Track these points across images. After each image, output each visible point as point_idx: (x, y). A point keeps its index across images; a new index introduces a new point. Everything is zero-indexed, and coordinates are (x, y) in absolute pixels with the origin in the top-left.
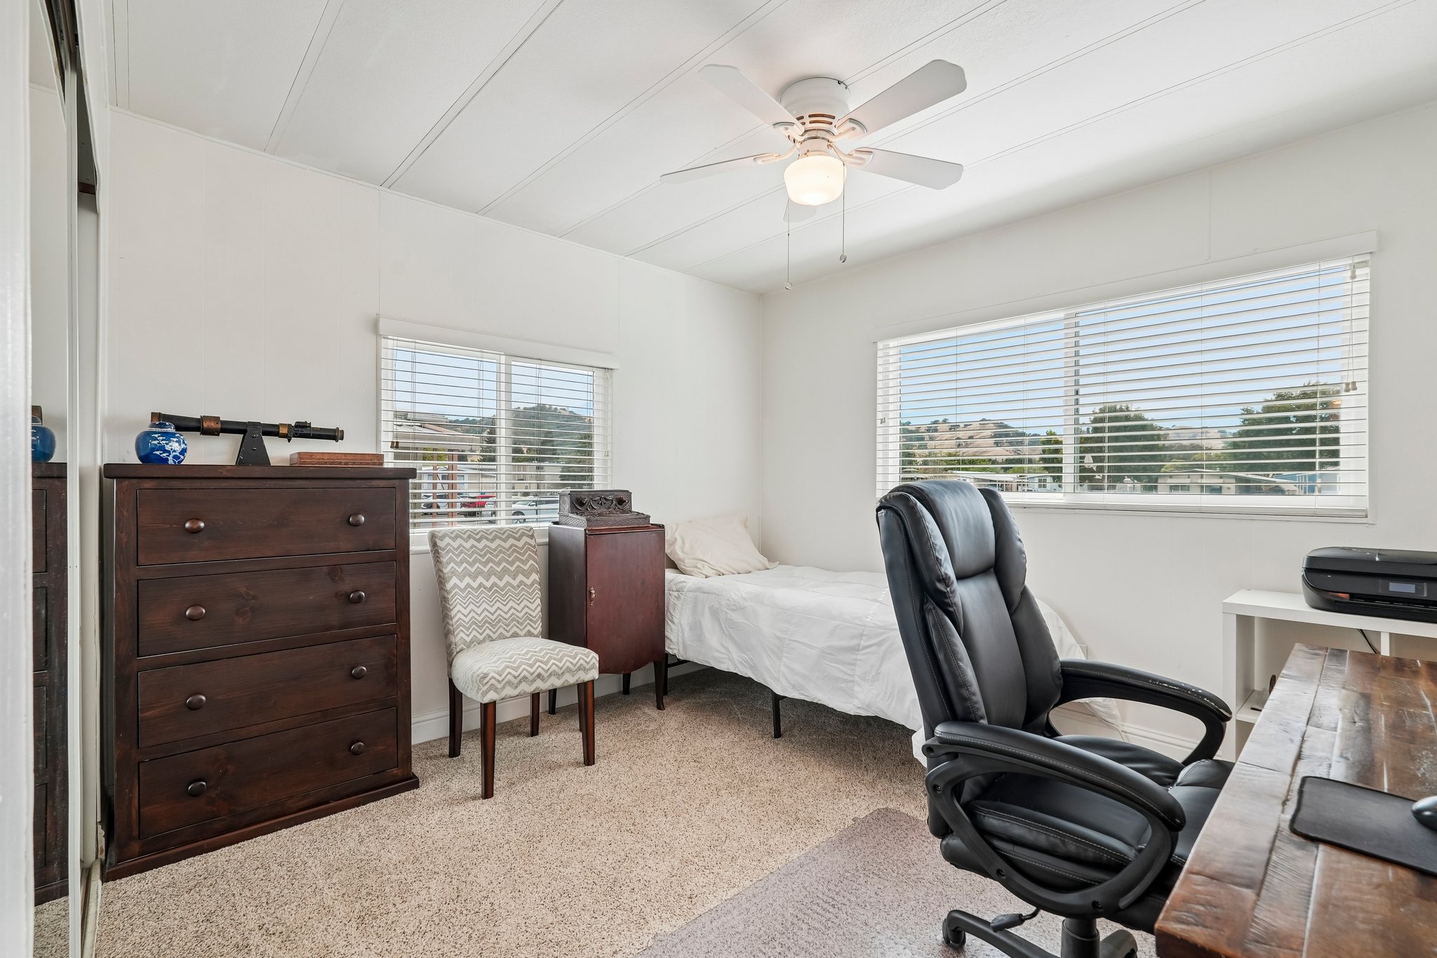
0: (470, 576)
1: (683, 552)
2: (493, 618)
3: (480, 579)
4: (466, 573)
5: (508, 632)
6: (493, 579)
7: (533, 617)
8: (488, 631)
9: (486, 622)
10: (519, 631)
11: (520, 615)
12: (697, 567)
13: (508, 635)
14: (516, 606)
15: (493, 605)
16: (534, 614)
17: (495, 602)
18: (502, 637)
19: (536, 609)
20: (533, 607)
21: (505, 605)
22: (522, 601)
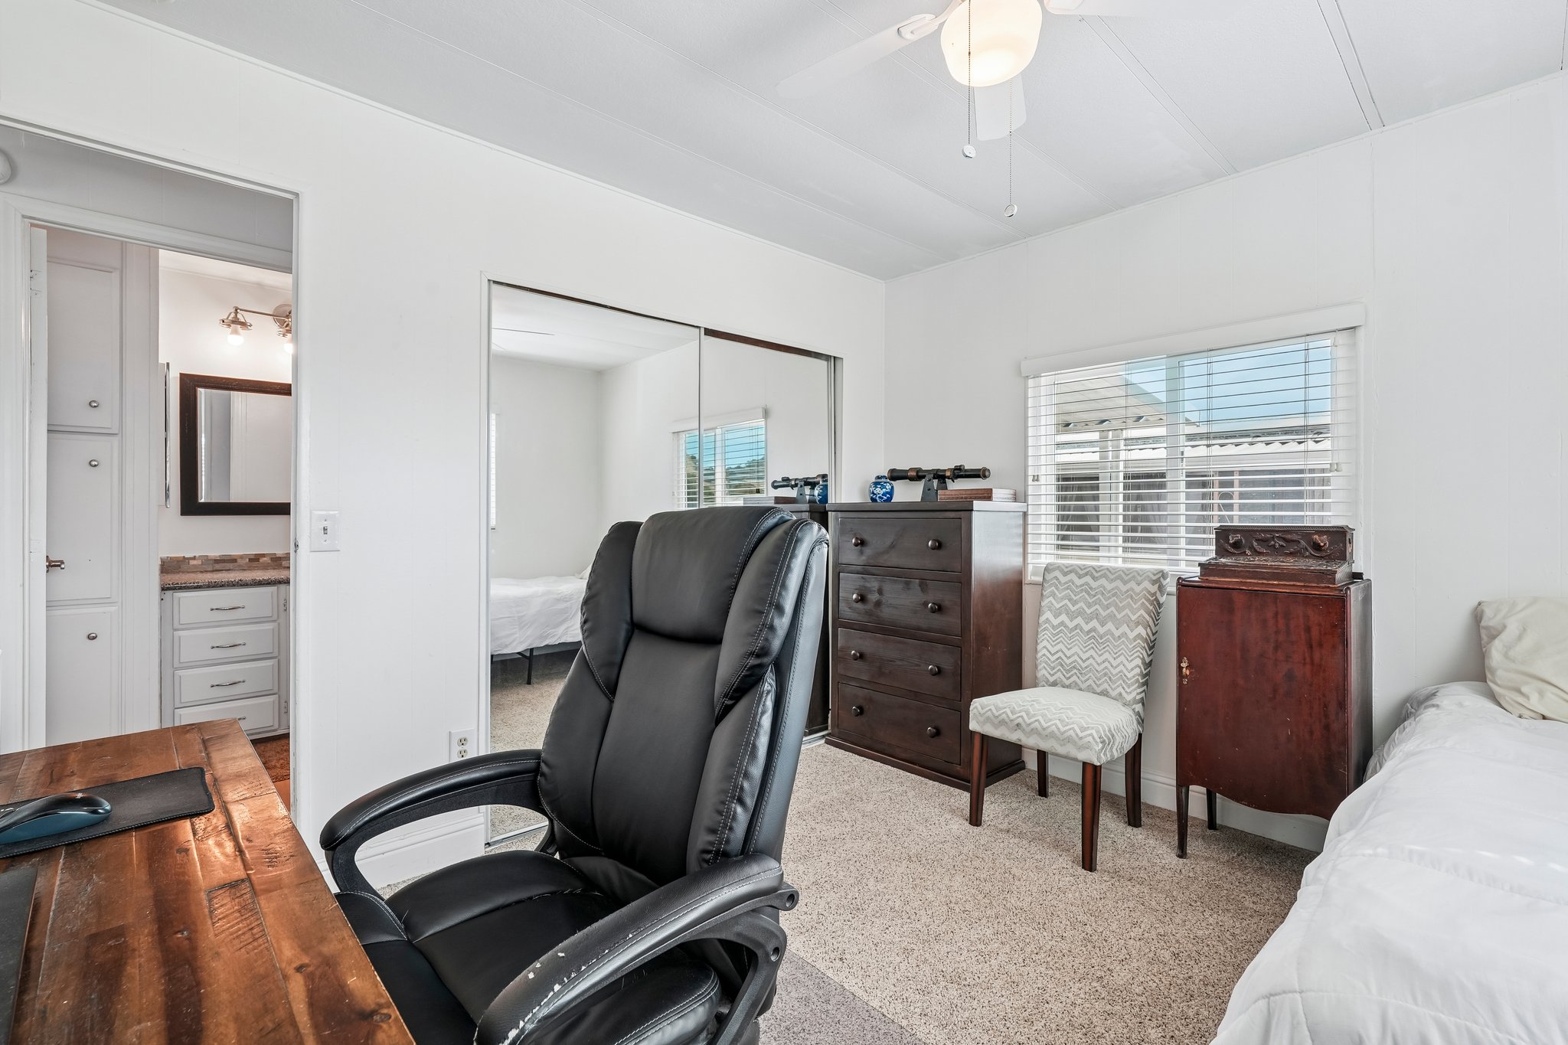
0: (1067, 614)
1: (1506, 656)
2: (1084, 665)
3: (1079, 620)
4: (1064, 610)
5: (1098, 686)
6: (1094, 623)
7: (1128, 679)
8: (1074, 678)
9: (1074, 667)
10: (1109, 690)
11: (1114, 672)
12: (1519, 691)
13: (1098, 690)
14: (1111, 660)
15: (1087, 651)
16: (1129, 675)
17: (1089, 649)
18: (1090, 689)
19: (1132, 669)
20: (1130, 666)
21: (1100, 656)
22: (1119, 656)
